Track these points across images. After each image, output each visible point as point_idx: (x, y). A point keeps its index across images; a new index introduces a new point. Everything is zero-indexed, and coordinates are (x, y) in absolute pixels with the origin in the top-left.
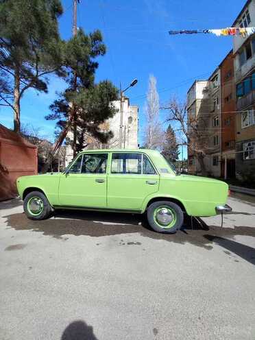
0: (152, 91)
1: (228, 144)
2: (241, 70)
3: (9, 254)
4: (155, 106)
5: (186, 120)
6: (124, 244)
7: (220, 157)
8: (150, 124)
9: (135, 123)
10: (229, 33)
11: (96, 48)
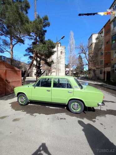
0: (71, 39)
1: (107, 64)
2: (114, 29)
3: (14, 123)
4: (73, 46)
5: (87, 53)
6: (59, 119)
7: (103, 71)
8: (71, 55)
9: (64, 54)
10: (108, 14)
11: (46, 23)
